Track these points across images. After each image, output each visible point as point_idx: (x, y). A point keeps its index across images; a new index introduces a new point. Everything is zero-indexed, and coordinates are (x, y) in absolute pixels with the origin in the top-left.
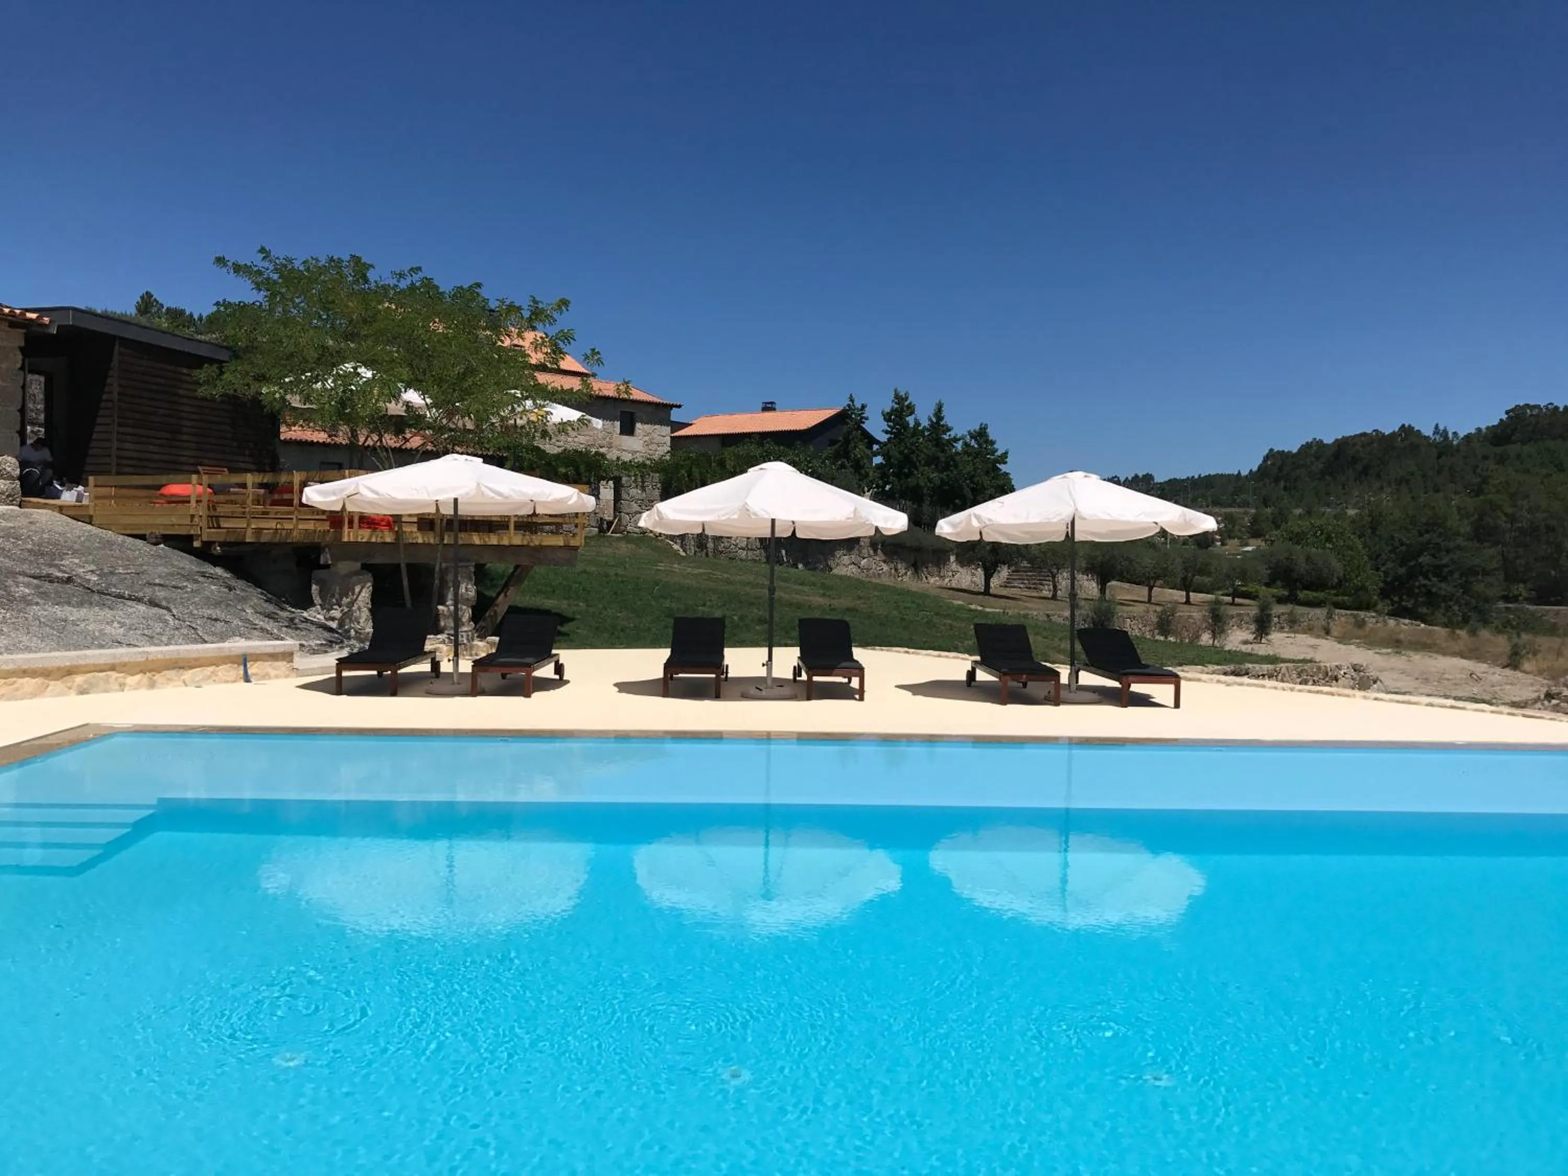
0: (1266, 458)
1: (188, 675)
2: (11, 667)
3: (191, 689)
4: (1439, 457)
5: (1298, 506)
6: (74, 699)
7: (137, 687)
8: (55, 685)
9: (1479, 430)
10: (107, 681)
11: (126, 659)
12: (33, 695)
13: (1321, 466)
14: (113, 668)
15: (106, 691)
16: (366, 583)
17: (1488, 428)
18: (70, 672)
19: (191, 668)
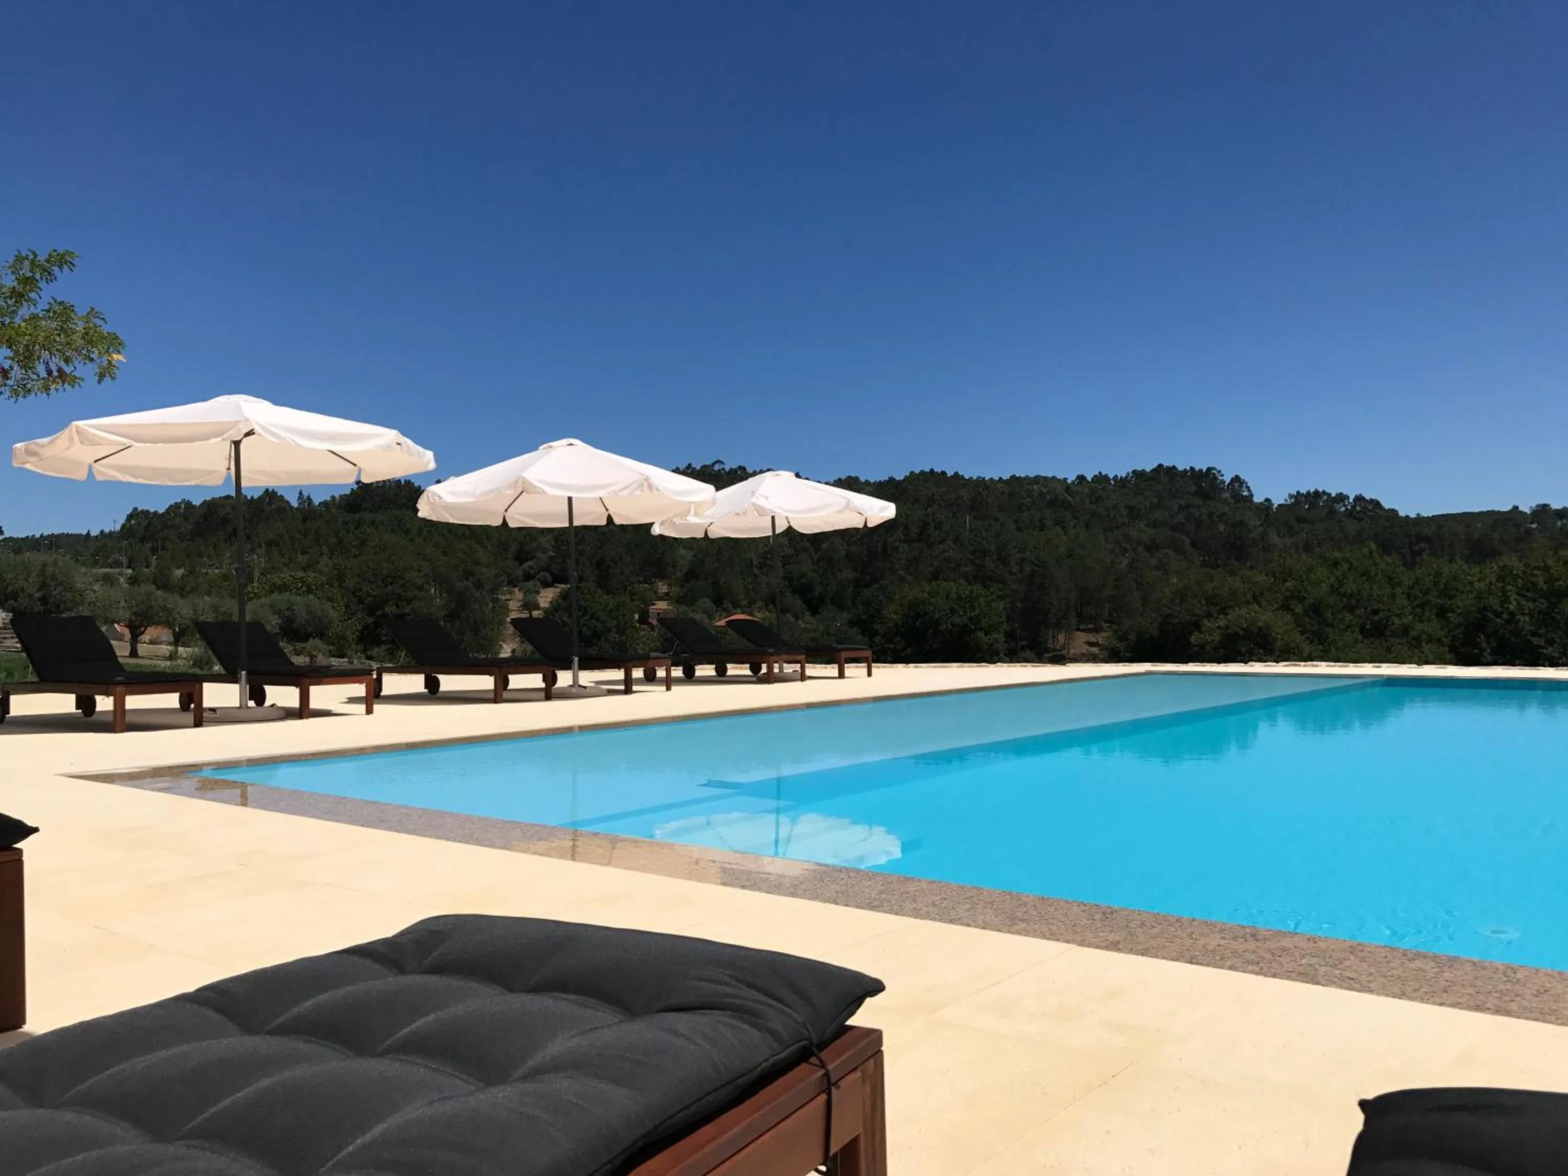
0: (130, 517)
4: (304, 521)
5: (179, 568)
9: (333, 497)
13: (190, 527)
17: (341, 496)
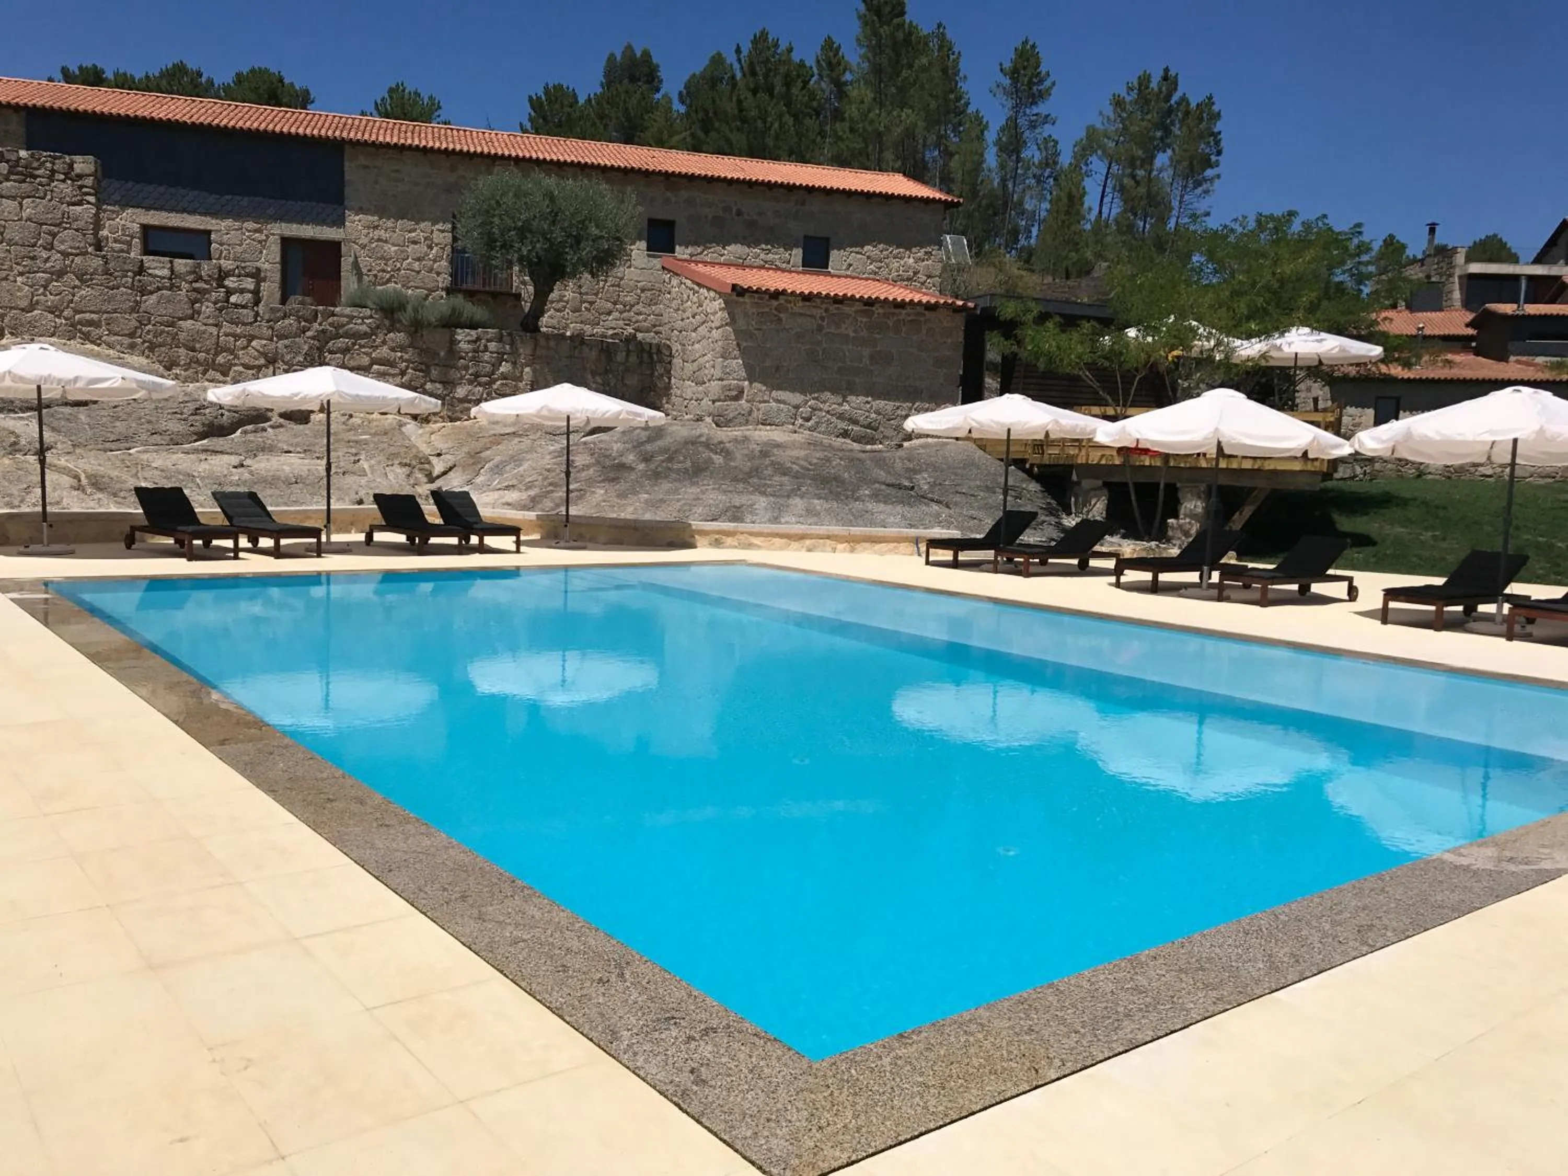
1: (878, 547)
2: (769, 531)
3: (877, 556)
6: (804, 554)
7: (844, 550)
8: (795, 545)
10: (824, 545)
11: (836, 533)
12: (781, 549)
14: (828, 537)
15: (823, 551)
16: (1101, 496)
18: (802, 537)
19: (881, 542)
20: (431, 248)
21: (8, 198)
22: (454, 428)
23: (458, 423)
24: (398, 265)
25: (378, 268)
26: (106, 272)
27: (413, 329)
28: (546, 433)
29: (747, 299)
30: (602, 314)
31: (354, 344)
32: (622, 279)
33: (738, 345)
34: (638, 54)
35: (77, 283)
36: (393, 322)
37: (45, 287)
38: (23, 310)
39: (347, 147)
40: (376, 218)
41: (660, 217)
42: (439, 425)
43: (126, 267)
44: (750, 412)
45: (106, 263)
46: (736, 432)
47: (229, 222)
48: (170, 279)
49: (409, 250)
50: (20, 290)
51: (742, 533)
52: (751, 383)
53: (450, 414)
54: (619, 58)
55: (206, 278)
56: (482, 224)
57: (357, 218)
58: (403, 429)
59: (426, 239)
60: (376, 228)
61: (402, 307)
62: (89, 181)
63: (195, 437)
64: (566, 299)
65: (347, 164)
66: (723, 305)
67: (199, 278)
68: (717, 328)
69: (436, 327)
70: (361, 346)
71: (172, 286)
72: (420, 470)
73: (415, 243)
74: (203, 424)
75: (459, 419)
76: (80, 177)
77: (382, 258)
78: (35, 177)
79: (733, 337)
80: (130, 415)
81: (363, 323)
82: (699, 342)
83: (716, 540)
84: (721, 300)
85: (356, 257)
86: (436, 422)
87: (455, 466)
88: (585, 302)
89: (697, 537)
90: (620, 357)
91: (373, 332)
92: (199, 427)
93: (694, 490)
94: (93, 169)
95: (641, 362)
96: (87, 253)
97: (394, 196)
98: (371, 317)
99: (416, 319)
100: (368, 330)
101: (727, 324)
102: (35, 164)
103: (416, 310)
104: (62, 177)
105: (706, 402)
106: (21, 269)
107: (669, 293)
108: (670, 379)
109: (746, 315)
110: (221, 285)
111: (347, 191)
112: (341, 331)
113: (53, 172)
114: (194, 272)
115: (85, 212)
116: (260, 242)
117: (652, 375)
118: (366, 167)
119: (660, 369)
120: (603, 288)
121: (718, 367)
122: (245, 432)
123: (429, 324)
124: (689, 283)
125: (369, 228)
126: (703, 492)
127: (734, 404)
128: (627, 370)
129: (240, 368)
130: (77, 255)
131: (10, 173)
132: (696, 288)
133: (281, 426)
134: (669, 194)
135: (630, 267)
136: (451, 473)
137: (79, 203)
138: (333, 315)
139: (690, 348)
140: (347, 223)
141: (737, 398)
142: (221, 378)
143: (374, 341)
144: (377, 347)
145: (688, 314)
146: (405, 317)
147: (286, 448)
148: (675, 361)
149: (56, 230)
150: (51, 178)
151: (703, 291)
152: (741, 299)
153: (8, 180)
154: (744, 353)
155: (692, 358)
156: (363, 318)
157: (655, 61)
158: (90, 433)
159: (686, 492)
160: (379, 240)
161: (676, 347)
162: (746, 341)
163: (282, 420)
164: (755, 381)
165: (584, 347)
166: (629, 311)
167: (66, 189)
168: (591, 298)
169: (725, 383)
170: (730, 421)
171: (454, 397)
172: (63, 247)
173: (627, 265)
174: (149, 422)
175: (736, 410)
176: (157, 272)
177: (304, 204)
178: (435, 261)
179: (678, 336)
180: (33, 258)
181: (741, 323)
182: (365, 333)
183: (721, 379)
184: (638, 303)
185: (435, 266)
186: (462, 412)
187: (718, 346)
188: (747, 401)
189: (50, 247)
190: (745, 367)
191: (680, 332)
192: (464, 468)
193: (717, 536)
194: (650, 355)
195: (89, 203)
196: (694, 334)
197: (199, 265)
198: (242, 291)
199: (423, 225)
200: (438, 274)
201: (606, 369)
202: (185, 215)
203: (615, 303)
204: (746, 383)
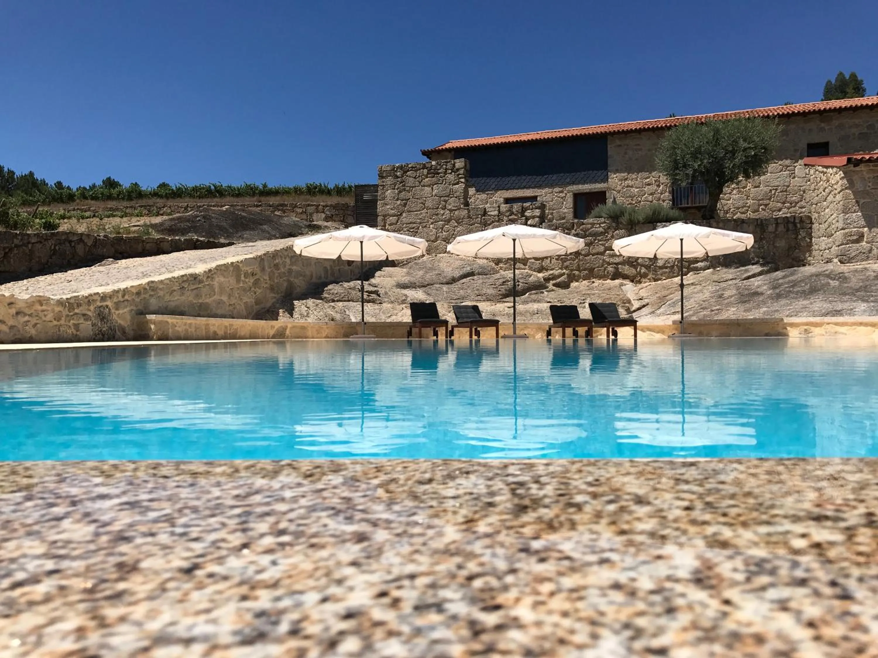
20: (659, 186)
21: (427, 186)
22: (656, 284)
23: (660, 282)
24: (640, 199)
25: (628, 203)
26: (469, 217)
27: (630, 227)
28: (714, 282)
29: (862, 167)
30: (774, 211)
31: (595, 240)
32: (788, 186)
33: (857, 202)
34: (847, 77)
35: (456, 224)
36: (618, 223)
37: (442, 228)
38: (432, 241)
39: (609, 137)
40: (626, 174)
41: (817, 141)
42: (647, 284)
43: (478, 213)
44: (870, 251)
45: (469, 212)
46: (858, 266)
47: (547, 190)
48: (498, 216)
49: (646, 189)
50: (431, 231)
51: (828, 324)
52: (870, 229)
53: (654, 276)
54: (833, 82)
55: (515, 213)
56: (670, 157)
57: (615, 176)
58: (623, 288)
59: (655, 181)
60: (626, 179)
61: (622, 213)
62: (462, 172)
63: (501, 297)
64: (748, 205)
65: (609, 146)
66: (843, 175)
67: (512, 213)
68: (839, 193)
69: (643, 223)
70: (599, 240)
71: (499, 219)
72: (622, 307)
73: (649, 185)
74: (506, 290)
75: (660, 279)
76: (458, 170)
77: (630, 196)
78: (438, 174)
79: (852, 197)
80: (469, 287)
81: (600, 226)
82: (828, 207)
83: (806, 330)
84: (841, 172)
85: (615, 199)
86: (645, 282)
87: (648, 304)
88: (761, 205)
89: (789, 328)
90: (771, 228)
91: (606, 232)
92: (503, 291)
93: (806, 302)
94: (463, 164)
95: (788, 230)
96: (461, 208)
97: (636, 159)
98: (605, 222)
99: (630, 219)
100: (603, 230)
101: (846, 188)
102: (439, 167)
103: (630, 214)
104: (450, 171)
105: (835, 248)
106: (432, 220)
107: (809, 181)
108: (811, 239)
109: (863, 179)
110: (523, 215)
111: (610, 161)
112: (587, 233)
113: (446, 169)
114: (510, 210)
115: (461, 187)
116: (562, 198)
117: (796, 238)
118: (620, 146)
119: (802, 233)
120: (775, 194)
121: (841, 221)
122: (530, 294)
123: (639, 222)
124: (820, 169)
125: (622, 180)
126: (811, 304)
127: (856, 246)
128: (776, 236)
129: (533, 261)
130: (456, 210)
131: (428, 173)
132: (825, 170)
133: (553, 290)
134: (823, 125)
135: (794, 178)
136: (643, 309)
137: (457, 183)
138: (583, 224)
139: (823, 213)
140: (609, 180)
141: (857, 241)
142: (523, 267)
143: (607, 236)
144: (608, 240)
145: (821, 190)
146: (624, 220)
147: (549, 300)
148: (814, 226)
149: (447, 198)
150: (445, 173)
151: (830, 170)
152: (857, 169)
153: (427, 177)
154: (862, 208)
155: (824, 220)
156: (600, 224)
157: (859, 78)
158: (445, 295)
159: (796, 305)
160: (628, 186)
161: (815, 216)
162: (864, 198)
163: (554, 288)
164: (874, 227)
165: (745, 224)
166: (794, 207)
167: (451, 177)
168: (765, 202)
169: (847, 231)
170: (853, 258)
171: (656, 266)
172: (450, 207)
173: (792, 176)
174: (478, 290)
175: (858, 250)
176: (492, 213)
177: (585, 173)
178: (661, 194)
179: (815, 208)
180: (437, 215)
181: (859, 186)
182: (602, 233)
183: (843, 229)
184: (801, 201)
185: (662, 197)
186: (661, 275)
187: (840, 206)
188: (867, 242)
189: (444, 208)
190: (864, 218)
191: (816, 204)
192: (653, 305)
193: (806, 327)
194: (794, 224)
195: (462, 182)
196: (825, 203)
197: (512, 206)
198: (533, 217)
199: (653, 174)
200: (664, 201)
201: (761, 238)
202: (525, 190)
203: (784, 203)
204: (866, 229)
